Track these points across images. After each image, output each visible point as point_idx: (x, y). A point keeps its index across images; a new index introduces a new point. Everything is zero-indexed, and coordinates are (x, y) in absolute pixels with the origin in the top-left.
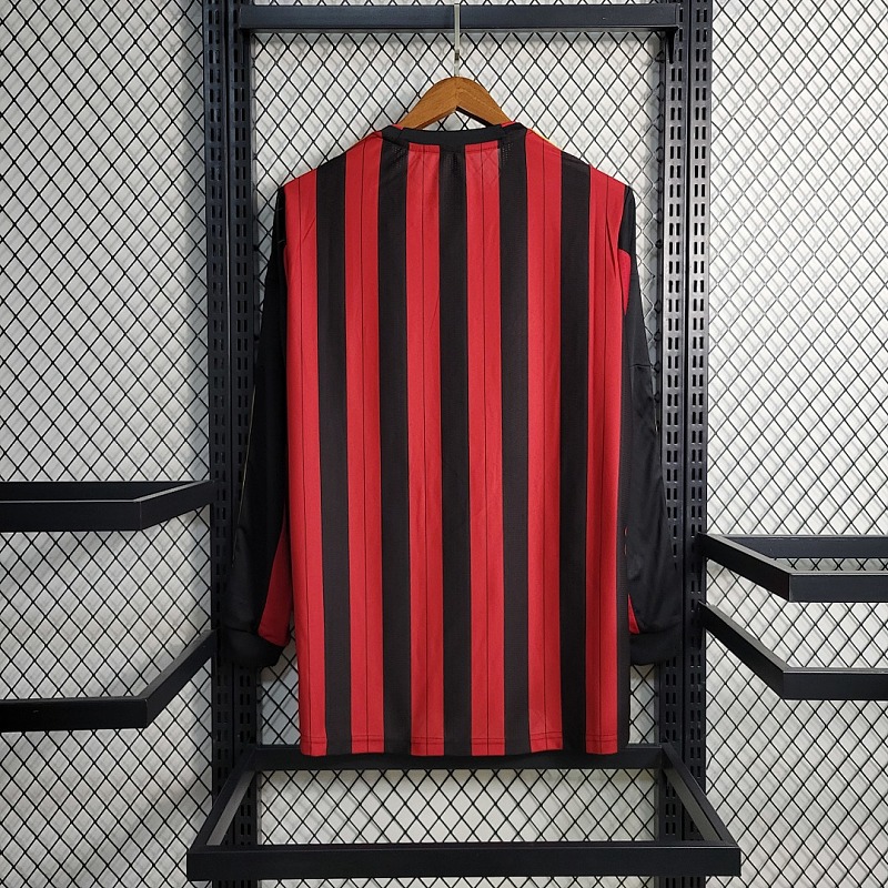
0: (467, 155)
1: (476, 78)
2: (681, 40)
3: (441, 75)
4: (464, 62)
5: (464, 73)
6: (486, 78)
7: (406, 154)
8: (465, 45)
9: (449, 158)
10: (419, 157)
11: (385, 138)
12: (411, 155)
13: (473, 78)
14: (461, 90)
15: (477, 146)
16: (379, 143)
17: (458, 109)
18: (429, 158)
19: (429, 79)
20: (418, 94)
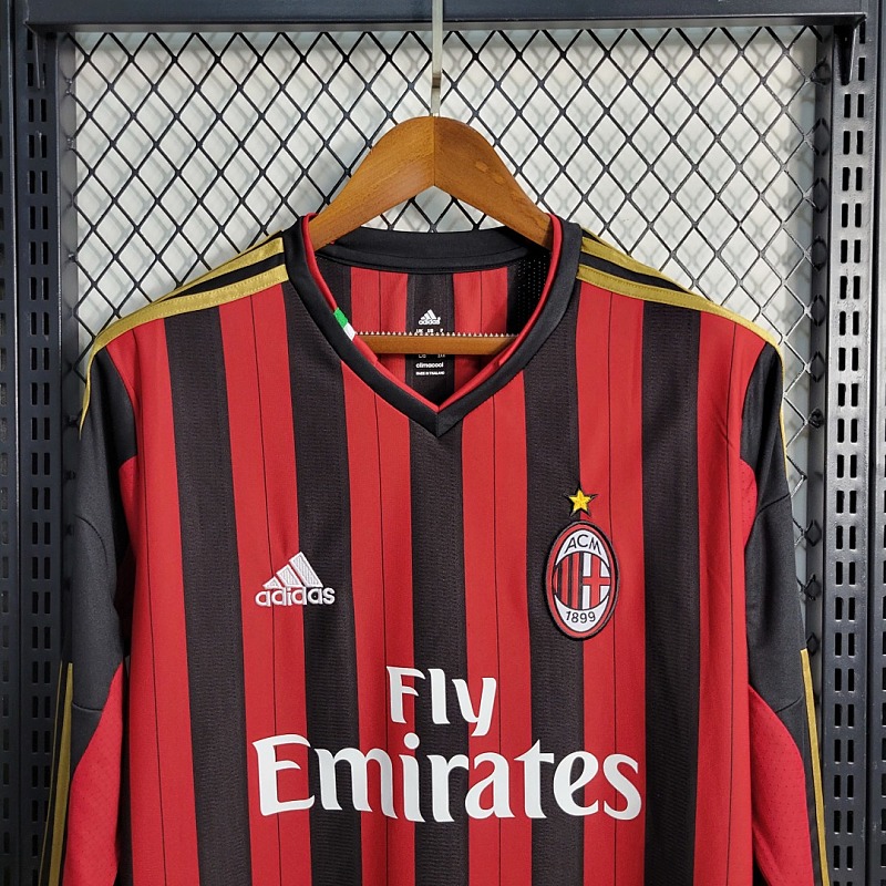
2: (862, 41)
3: (411, 109)
4: (453, 85)
6: (494, 114)
8: (456, 55)
19: (390, 115)
20: (368, 143)
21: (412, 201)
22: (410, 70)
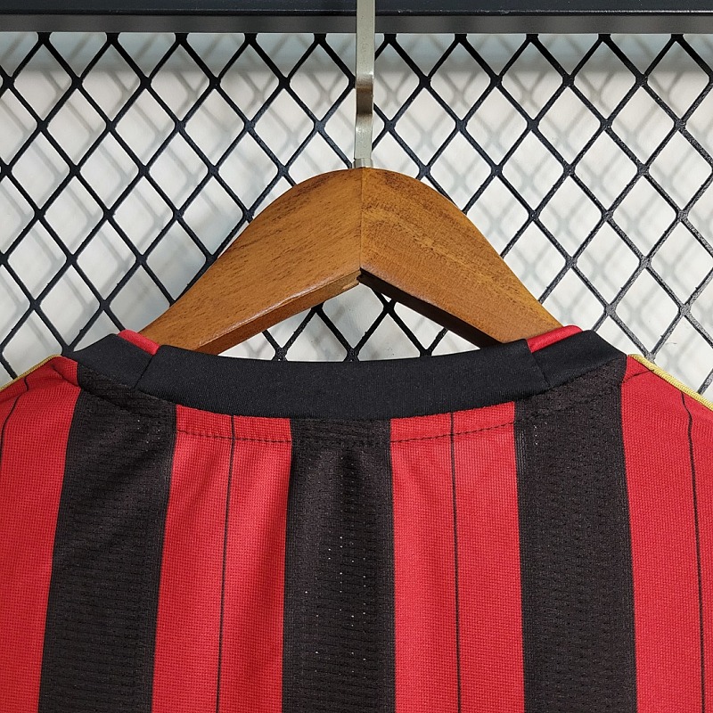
0: (397, 457)
1: (425, 170)
3: (318, 160)
4: (389, 126)
5: (389, 157)
7: (164, 447)
8: (393, 80)
9: (326, 463)
10: (213, 462)
11: (87, 386)
12: (183, 452)
13: (413, 171)
14: (378, 215)
15: (434, 424)
16: (64, 406)
17: (366, 278)
18: (251, 461)
19: (283, 171)
20: (247, 214)
21: (318, 310)
22: (319, 104)
